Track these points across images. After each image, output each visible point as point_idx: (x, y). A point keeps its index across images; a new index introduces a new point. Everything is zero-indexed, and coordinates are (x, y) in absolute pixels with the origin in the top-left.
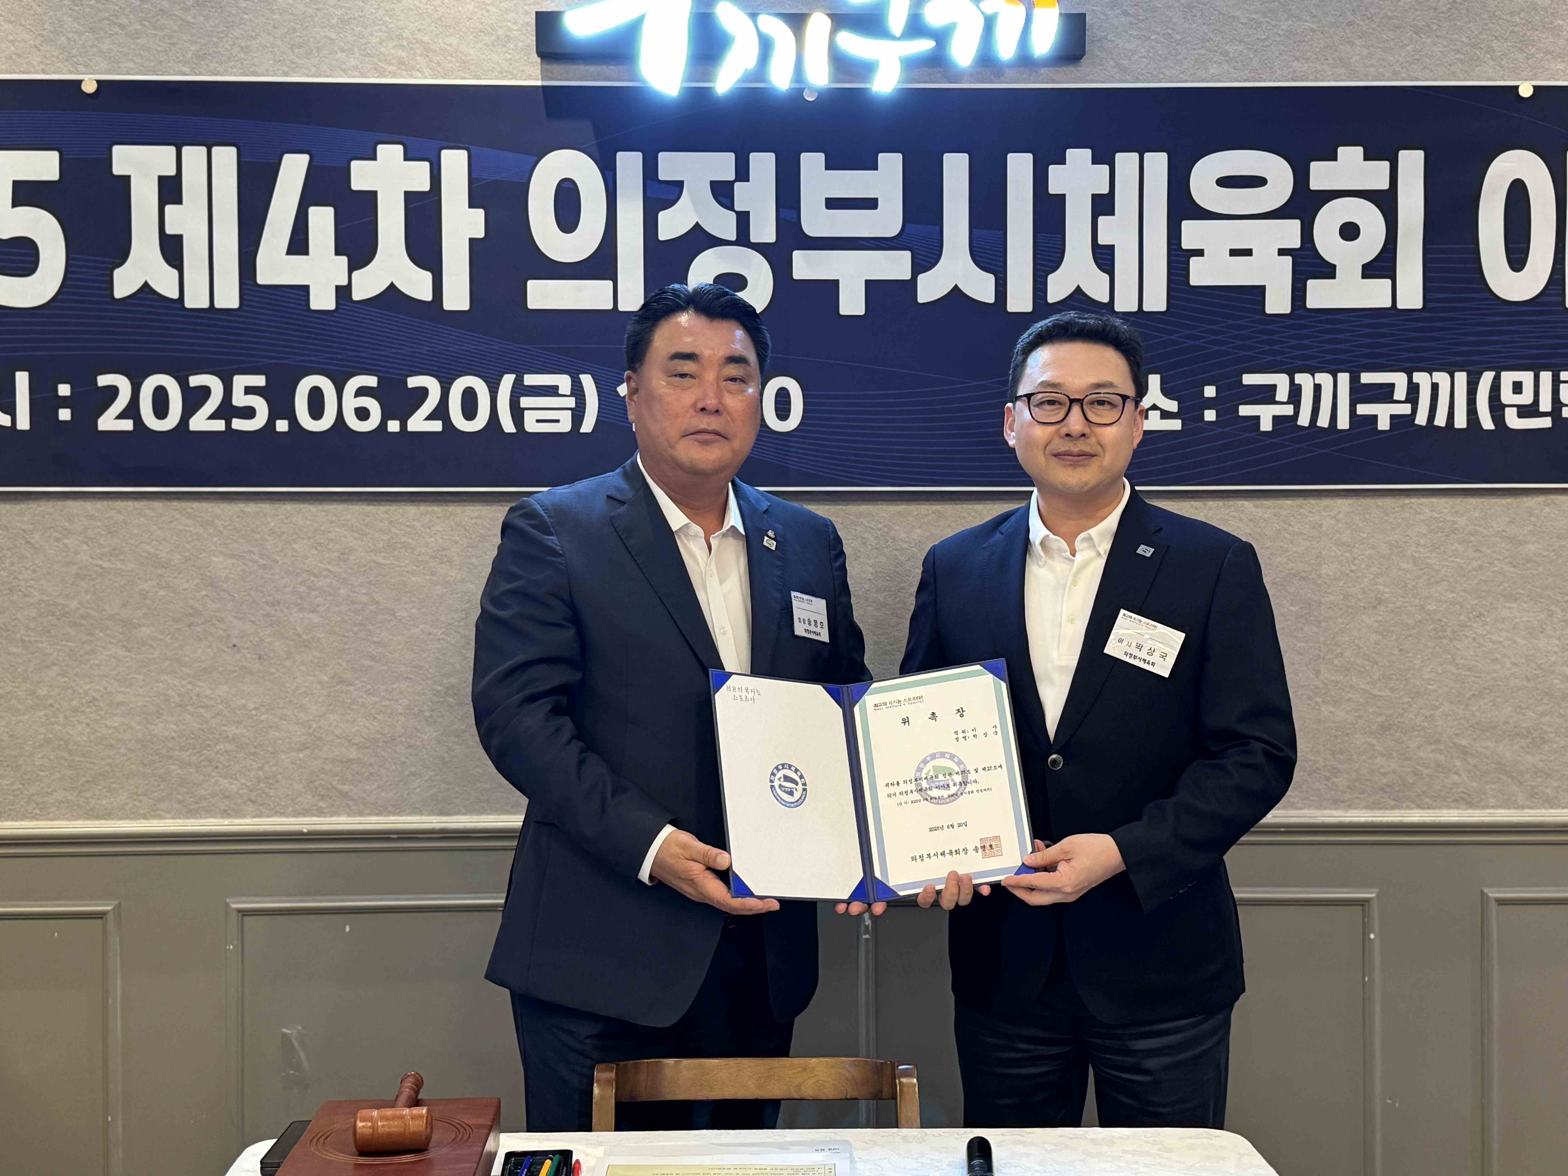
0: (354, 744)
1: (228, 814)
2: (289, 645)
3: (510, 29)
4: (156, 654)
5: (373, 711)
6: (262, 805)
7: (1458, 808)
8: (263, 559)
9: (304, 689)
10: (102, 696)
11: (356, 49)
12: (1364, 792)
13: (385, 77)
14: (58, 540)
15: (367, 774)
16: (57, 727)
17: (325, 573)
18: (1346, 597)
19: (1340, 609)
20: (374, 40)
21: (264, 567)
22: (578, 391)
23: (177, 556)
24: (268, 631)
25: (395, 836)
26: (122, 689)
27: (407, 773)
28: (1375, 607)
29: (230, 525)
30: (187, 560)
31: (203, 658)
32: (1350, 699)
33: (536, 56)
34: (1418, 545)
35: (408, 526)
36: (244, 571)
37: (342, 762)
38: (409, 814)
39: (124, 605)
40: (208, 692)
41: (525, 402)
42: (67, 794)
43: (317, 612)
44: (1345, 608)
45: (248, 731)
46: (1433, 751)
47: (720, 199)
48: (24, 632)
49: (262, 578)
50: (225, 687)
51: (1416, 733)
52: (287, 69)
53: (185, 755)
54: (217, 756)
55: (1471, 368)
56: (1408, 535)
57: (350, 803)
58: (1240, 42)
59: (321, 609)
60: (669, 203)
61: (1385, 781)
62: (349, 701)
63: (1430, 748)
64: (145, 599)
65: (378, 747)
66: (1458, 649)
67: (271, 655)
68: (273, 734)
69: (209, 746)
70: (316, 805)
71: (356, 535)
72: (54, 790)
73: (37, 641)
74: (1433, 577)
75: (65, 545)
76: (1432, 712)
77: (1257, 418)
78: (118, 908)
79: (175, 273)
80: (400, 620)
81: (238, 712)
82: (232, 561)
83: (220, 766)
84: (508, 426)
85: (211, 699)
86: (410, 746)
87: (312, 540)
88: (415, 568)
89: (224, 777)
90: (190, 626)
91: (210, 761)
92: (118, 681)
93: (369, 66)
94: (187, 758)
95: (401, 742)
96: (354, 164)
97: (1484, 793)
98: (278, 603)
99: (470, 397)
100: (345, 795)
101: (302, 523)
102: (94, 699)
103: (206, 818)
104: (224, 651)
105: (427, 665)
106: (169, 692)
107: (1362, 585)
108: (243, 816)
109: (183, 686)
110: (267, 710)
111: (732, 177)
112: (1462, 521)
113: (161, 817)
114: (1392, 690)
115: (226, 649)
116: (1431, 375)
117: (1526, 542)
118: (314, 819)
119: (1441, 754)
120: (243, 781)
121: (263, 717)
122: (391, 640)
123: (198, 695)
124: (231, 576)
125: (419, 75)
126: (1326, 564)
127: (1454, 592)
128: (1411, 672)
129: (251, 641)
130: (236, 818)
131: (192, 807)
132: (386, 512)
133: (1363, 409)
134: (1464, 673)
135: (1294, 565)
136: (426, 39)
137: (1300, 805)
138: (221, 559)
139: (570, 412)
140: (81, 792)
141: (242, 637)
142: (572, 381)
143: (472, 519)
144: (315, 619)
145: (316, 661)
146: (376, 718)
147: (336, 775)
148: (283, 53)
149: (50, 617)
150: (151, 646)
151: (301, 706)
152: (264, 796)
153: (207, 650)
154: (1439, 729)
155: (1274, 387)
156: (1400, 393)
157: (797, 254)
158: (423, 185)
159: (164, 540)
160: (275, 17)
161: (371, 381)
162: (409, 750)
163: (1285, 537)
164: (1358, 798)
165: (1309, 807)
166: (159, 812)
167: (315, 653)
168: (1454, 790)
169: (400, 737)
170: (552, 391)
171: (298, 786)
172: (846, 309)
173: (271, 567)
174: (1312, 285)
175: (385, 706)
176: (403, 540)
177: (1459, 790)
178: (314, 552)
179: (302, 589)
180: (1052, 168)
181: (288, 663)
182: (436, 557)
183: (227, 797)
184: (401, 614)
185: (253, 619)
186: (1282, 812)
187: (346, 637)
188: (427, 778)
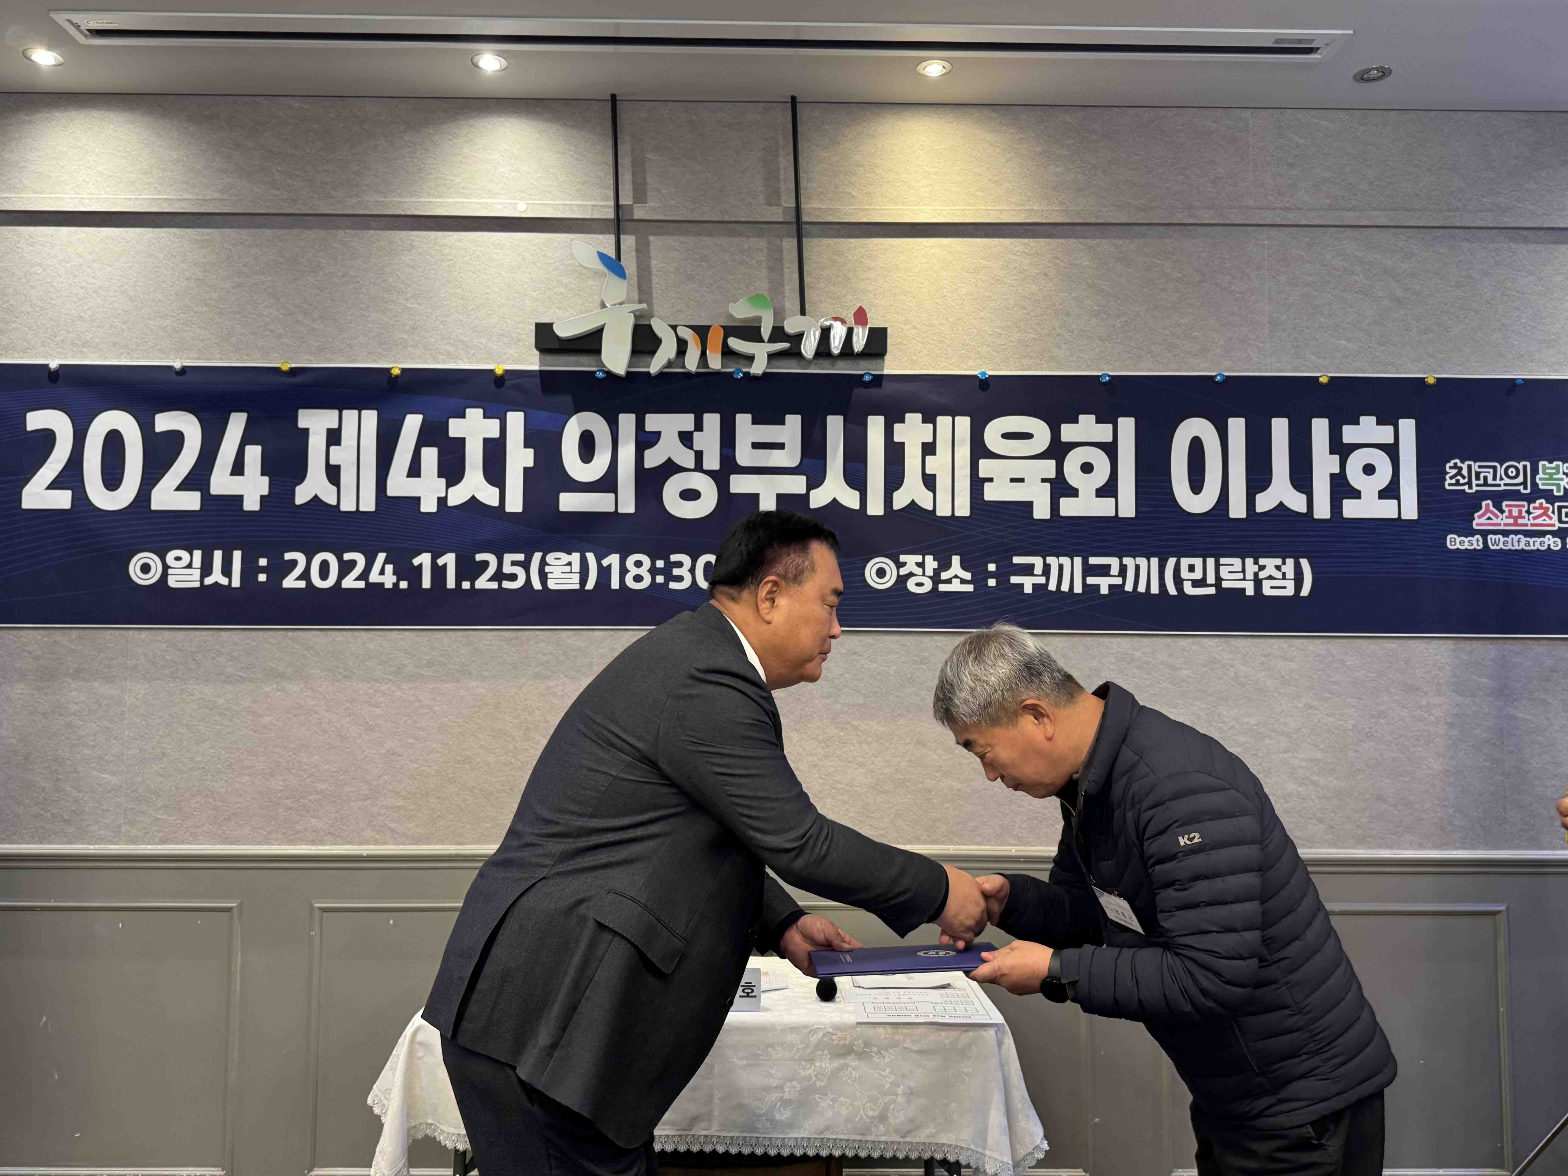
0: (401, 796)
1: (315, 843)
2: (360, 729)
3: (519, 334)
4: (273, 734)
5: (414, 774)
6: (337, 836)
9: (369, 759)
10: (237, 762)
11: (420, 345)
13: (439, 363)
14: (213, 658)
15: (408, 816)
16: (207, 782)
17: (387, 681)
20: (432, 340)
23: (290, 669)
24: (347, 719)
26: (250, 758)
27: (435, 816)
31: (303, 737)
33: (535, 350)
37: (392, 808)
38: (436, 844)
39: (254, 702)
40: (305, 760)
42: (211, 827)
43: (381, 707)
45: (330, 786)
48: (188, 718)
50: (317, 757)
52: (375, 358)
53: (288, 802)
54: (310, 803)
57: (396, 836)
58: (988, 345)
59: (382, 705)
62: (399, 767)
64: (268, 697)
65: (417, 798)
67: (348, 735)
68: (347, 788)
69: (304, 796)
70: (374, 837)
71: (408, 656)
72: (203, 825)
73: (196, 725)
75: (217, 662)
78: (240, 905)
81: (324, 773)
82: (326, 673)
83: (311, 810)
85: (308, 765)
89: (314, 817)
90: (295, 715)
91: (304, 807)
92: (248, 751)
93: (429, 356)
94: (290, 805)
98: (355, 700)
100: (393, 831)
102: (231, 764)
103: (301, 844)
104: (317, 733)
106: (280, 760)
108: (325, 844)
109: (290, 756)
110: (344, 772)
112: (1138, 654)
113: (271, 844)
117: (1181, 669)
118: (373, 846)
120: (326, 820)
121: (341, 778)
122: (428, 726)
123: (299, 762)
125: (461, 362)
129: (335, 726)
130: (321, 844)
131: (292, 837)
136: (466, 339)
137: (1034, 843)
140: (220, 826)
141: (329, 724)
144: (378, 711)
145: (378, 739)
146: (416, 779)
147: (388, 817)
148: (373, 347)
149: (205, 709)
150: (270, 729)
151: (366, 770)
152: (339, 830)
153: (306, 732)
159: (282, 658)
160: (370, 325)
165: (1041, 845)
166: (269, 841)
167: (377, 734)
169: (432, 791)
171: (361, 824)
175: (422, 770)
178: (380, 667)
179: (371, 691)
181: (359, 741)
182: (460, 671)
183: (314, 831)
184: (437, 708)
185: (337, 711)
186: (1022, 848)
187: (399, 724)
188: (448, 819)
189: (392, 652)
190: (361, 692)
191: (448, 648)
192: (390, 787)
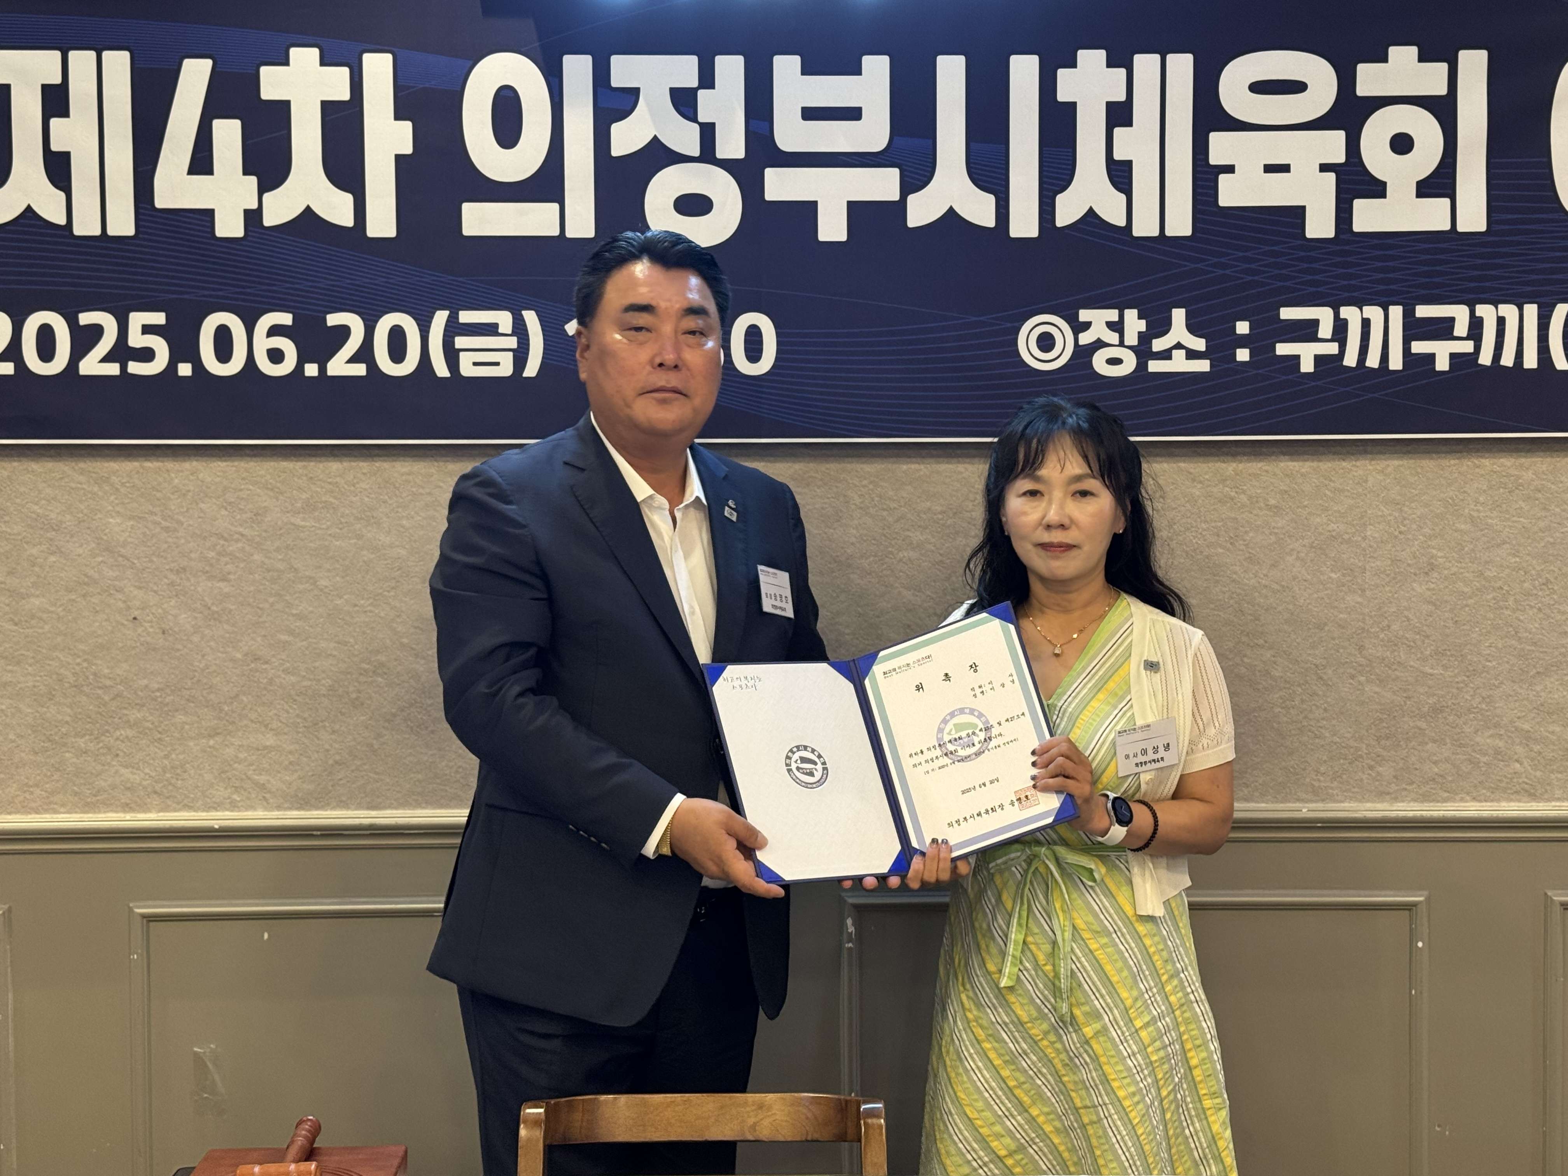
0: (272, 730)
1: (131, 808)
2: (196, 618)
4: (47, 628)
5: (293, 692)
6: (168, 798)
7: (1519, 801)
8: (166, 520)
9: (214, 668)
12: (1412, 783)
15: (287, 763)
17: (236, 536)
18: (1395, 561)
19: (1388, 575)
21: (167, 529)
22: (520, 330)
23: (68, 517)
24: (173, 603)
25: (319, 833)
26: (9, 668)
27: (331, 762)
28: (1426, 573)
29: (129, 482)
30: (80, 522)
31: (100, 632)
32: (1397, 678)
34: (1477, 502)
35: (330, 483)
36: (144, 534)
37: (258, 750)
38: (333, 808)
39: (10, 573)
40: (106, 671)
41: (461, 342)
43: (229, 581)
44: (1393, 575)
45: (151, 714)
46: (1491, 736)
47: (682, 109)
49: (166, 542)
50: (125, 666)
51: (1472, 716)
53: (81, 742)
54: (119, 742)
55: (1542, 300)
56: (1465, 492)
57: (268, 796)
59: (232, 577)
60: (624, 114)
61: (1436, 770)
62: (265, 681)
63: (1487, 734)
64: (34, 565)
65: (298, 732)
66: (1522, 622)
67: (176, 629)
68: (180, 718)
69: (108, 731)
70: (229, 798)
71: (271, 494)
74: (1493, 539)
76: (1491, 692)
77: (1298, 357)
79: (62, 195)
80: (321, 590)
81: (140, 693)
82: (131, 522)
83: (121, 754)
84: (442, 370)
85: (110, 678)
86: (334, 732)
87: (221, 499)
88: (338, 531)
89: (125, 767)
90: (84, 596)
91: (109, 749)
94: (83, 745)
95: (324, 727)
96: (264, 70)
97: (1548, 784)
98: (184, 569)
99: (397, 338)
100: (261, 786)
101: (209, 479)
103: (105, 812)
104: (123, 624)
105: (352, 640)
106: (62, 671)
107: (1414, 549)
108: (148, 810)
109: (78, 664)
110: (172, 691)
111: (695, 84)
113: (56, 812)
114: (1445, 668)
115: (126, 623)
116: (1497, 308)
118: (228, 814)
119: (1501, 739)
120: (147, 771)
121: (169, 699)
122: (312, 612)
123: (95, 674)
124: (129, 540)
126: (1370, 524)
127: (1518, 556)
128: (1469, 647)
129: (153, 614)
130: (139, 812)
131: (89, 800)
132: (305, 467)
133: (1419, 347)
134: (1528, 648)
135: (1335, 527)
137: (1339, 798)
138: (118, 520)
139: (511, 354)
141: (143, 609)
142: (513, 318)
143: (402, 475)
144: (225, 588)
145: (227, 635)
146: (295, 700)
147: (252, 765)
150: (41, 619)
151: (211, 687)
152: (170, 788)
153: (104, 624)
154: (1498, 711)
155: (1315, 323)
156: (1461, 328)
157: (769, 172)
158: (343, 94)
159: (54, 499)
161: (285, 319)
162: (333, 737)
163: (1325, 495)
164: (1406, 789)
165: (1351, 799)
166: (52, 806)
167: (226, 626)
168: (1515, 780)
169: (322, 721)
170: (491, 330)
171: (208, 777)
172: (824, 235)
173: (175, 530)
174: (1359, 205)
175: (304, 687)
176: (324, 499)
177: (1521, 781)
178: (223, 512)
179: (212, 554)
180: (1061, 72)
181: (196, 639)
182: (362, 519)
183: (128, 789)
184: (323, 583)
185: (155, 588)
186: (1320, 805)
187: (261, 609)
188: (353, 768)
189: (243, 487)
190: (193, 555)
191: (338, 479)
192: (253, 716)
